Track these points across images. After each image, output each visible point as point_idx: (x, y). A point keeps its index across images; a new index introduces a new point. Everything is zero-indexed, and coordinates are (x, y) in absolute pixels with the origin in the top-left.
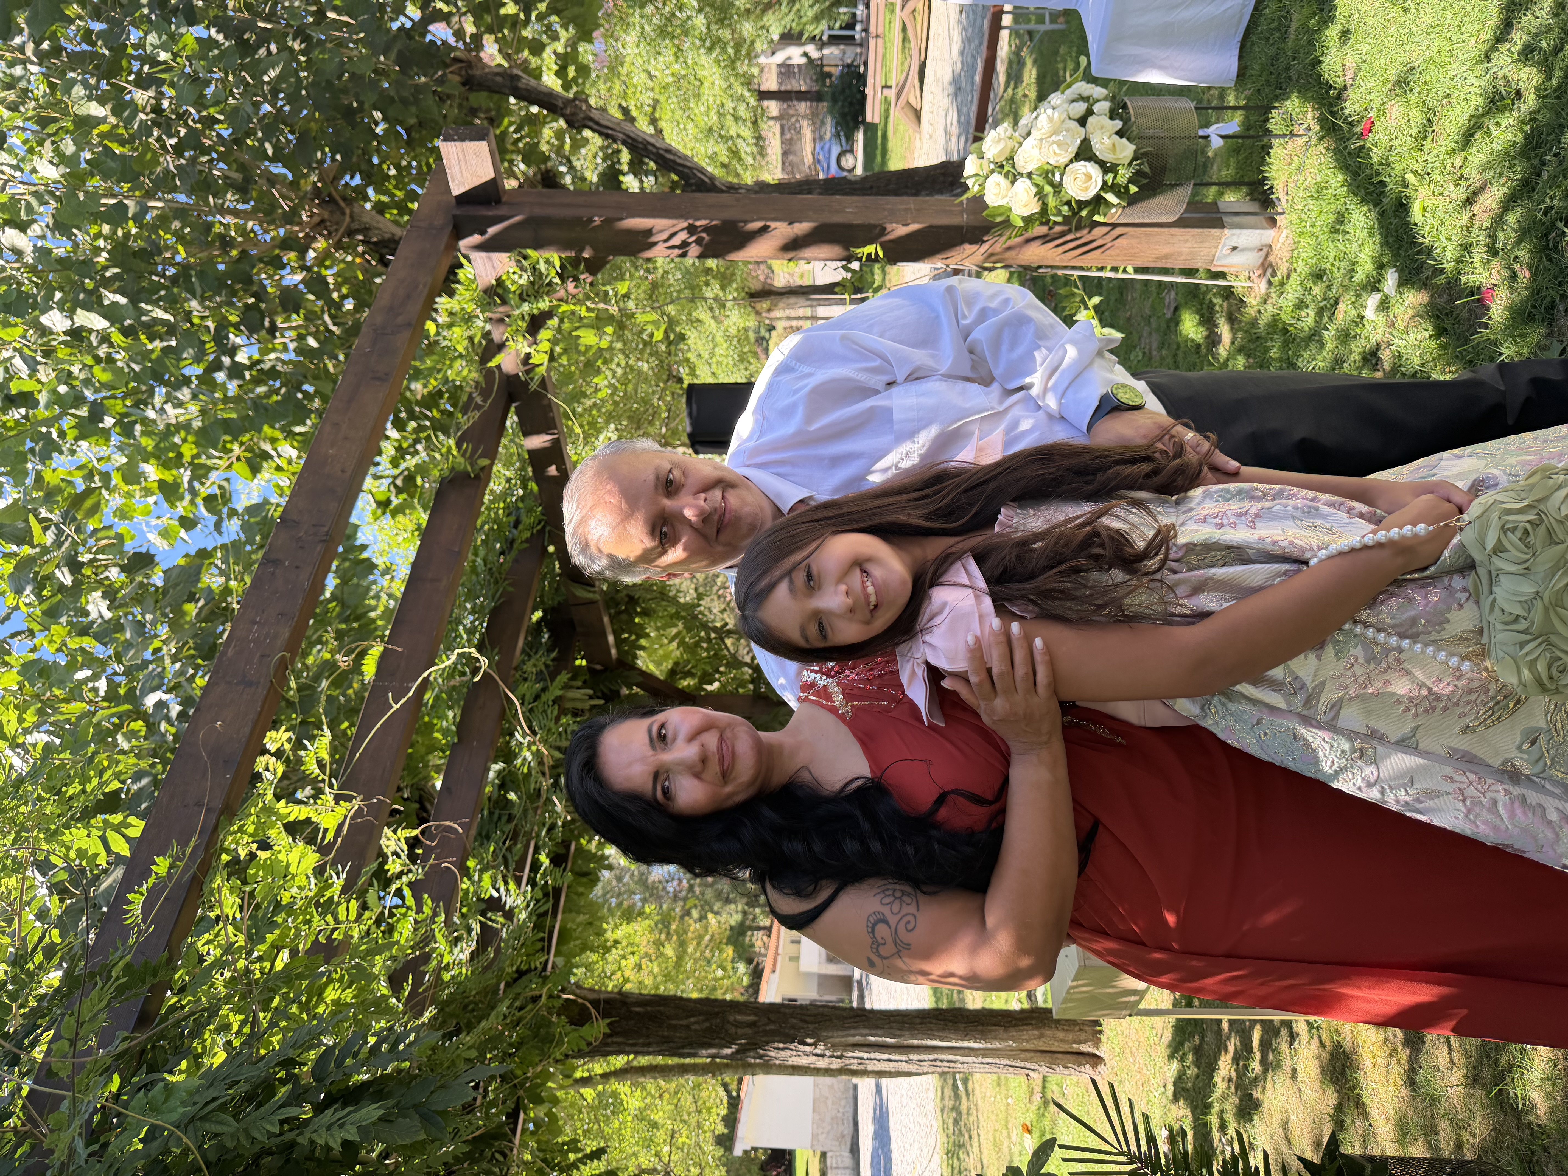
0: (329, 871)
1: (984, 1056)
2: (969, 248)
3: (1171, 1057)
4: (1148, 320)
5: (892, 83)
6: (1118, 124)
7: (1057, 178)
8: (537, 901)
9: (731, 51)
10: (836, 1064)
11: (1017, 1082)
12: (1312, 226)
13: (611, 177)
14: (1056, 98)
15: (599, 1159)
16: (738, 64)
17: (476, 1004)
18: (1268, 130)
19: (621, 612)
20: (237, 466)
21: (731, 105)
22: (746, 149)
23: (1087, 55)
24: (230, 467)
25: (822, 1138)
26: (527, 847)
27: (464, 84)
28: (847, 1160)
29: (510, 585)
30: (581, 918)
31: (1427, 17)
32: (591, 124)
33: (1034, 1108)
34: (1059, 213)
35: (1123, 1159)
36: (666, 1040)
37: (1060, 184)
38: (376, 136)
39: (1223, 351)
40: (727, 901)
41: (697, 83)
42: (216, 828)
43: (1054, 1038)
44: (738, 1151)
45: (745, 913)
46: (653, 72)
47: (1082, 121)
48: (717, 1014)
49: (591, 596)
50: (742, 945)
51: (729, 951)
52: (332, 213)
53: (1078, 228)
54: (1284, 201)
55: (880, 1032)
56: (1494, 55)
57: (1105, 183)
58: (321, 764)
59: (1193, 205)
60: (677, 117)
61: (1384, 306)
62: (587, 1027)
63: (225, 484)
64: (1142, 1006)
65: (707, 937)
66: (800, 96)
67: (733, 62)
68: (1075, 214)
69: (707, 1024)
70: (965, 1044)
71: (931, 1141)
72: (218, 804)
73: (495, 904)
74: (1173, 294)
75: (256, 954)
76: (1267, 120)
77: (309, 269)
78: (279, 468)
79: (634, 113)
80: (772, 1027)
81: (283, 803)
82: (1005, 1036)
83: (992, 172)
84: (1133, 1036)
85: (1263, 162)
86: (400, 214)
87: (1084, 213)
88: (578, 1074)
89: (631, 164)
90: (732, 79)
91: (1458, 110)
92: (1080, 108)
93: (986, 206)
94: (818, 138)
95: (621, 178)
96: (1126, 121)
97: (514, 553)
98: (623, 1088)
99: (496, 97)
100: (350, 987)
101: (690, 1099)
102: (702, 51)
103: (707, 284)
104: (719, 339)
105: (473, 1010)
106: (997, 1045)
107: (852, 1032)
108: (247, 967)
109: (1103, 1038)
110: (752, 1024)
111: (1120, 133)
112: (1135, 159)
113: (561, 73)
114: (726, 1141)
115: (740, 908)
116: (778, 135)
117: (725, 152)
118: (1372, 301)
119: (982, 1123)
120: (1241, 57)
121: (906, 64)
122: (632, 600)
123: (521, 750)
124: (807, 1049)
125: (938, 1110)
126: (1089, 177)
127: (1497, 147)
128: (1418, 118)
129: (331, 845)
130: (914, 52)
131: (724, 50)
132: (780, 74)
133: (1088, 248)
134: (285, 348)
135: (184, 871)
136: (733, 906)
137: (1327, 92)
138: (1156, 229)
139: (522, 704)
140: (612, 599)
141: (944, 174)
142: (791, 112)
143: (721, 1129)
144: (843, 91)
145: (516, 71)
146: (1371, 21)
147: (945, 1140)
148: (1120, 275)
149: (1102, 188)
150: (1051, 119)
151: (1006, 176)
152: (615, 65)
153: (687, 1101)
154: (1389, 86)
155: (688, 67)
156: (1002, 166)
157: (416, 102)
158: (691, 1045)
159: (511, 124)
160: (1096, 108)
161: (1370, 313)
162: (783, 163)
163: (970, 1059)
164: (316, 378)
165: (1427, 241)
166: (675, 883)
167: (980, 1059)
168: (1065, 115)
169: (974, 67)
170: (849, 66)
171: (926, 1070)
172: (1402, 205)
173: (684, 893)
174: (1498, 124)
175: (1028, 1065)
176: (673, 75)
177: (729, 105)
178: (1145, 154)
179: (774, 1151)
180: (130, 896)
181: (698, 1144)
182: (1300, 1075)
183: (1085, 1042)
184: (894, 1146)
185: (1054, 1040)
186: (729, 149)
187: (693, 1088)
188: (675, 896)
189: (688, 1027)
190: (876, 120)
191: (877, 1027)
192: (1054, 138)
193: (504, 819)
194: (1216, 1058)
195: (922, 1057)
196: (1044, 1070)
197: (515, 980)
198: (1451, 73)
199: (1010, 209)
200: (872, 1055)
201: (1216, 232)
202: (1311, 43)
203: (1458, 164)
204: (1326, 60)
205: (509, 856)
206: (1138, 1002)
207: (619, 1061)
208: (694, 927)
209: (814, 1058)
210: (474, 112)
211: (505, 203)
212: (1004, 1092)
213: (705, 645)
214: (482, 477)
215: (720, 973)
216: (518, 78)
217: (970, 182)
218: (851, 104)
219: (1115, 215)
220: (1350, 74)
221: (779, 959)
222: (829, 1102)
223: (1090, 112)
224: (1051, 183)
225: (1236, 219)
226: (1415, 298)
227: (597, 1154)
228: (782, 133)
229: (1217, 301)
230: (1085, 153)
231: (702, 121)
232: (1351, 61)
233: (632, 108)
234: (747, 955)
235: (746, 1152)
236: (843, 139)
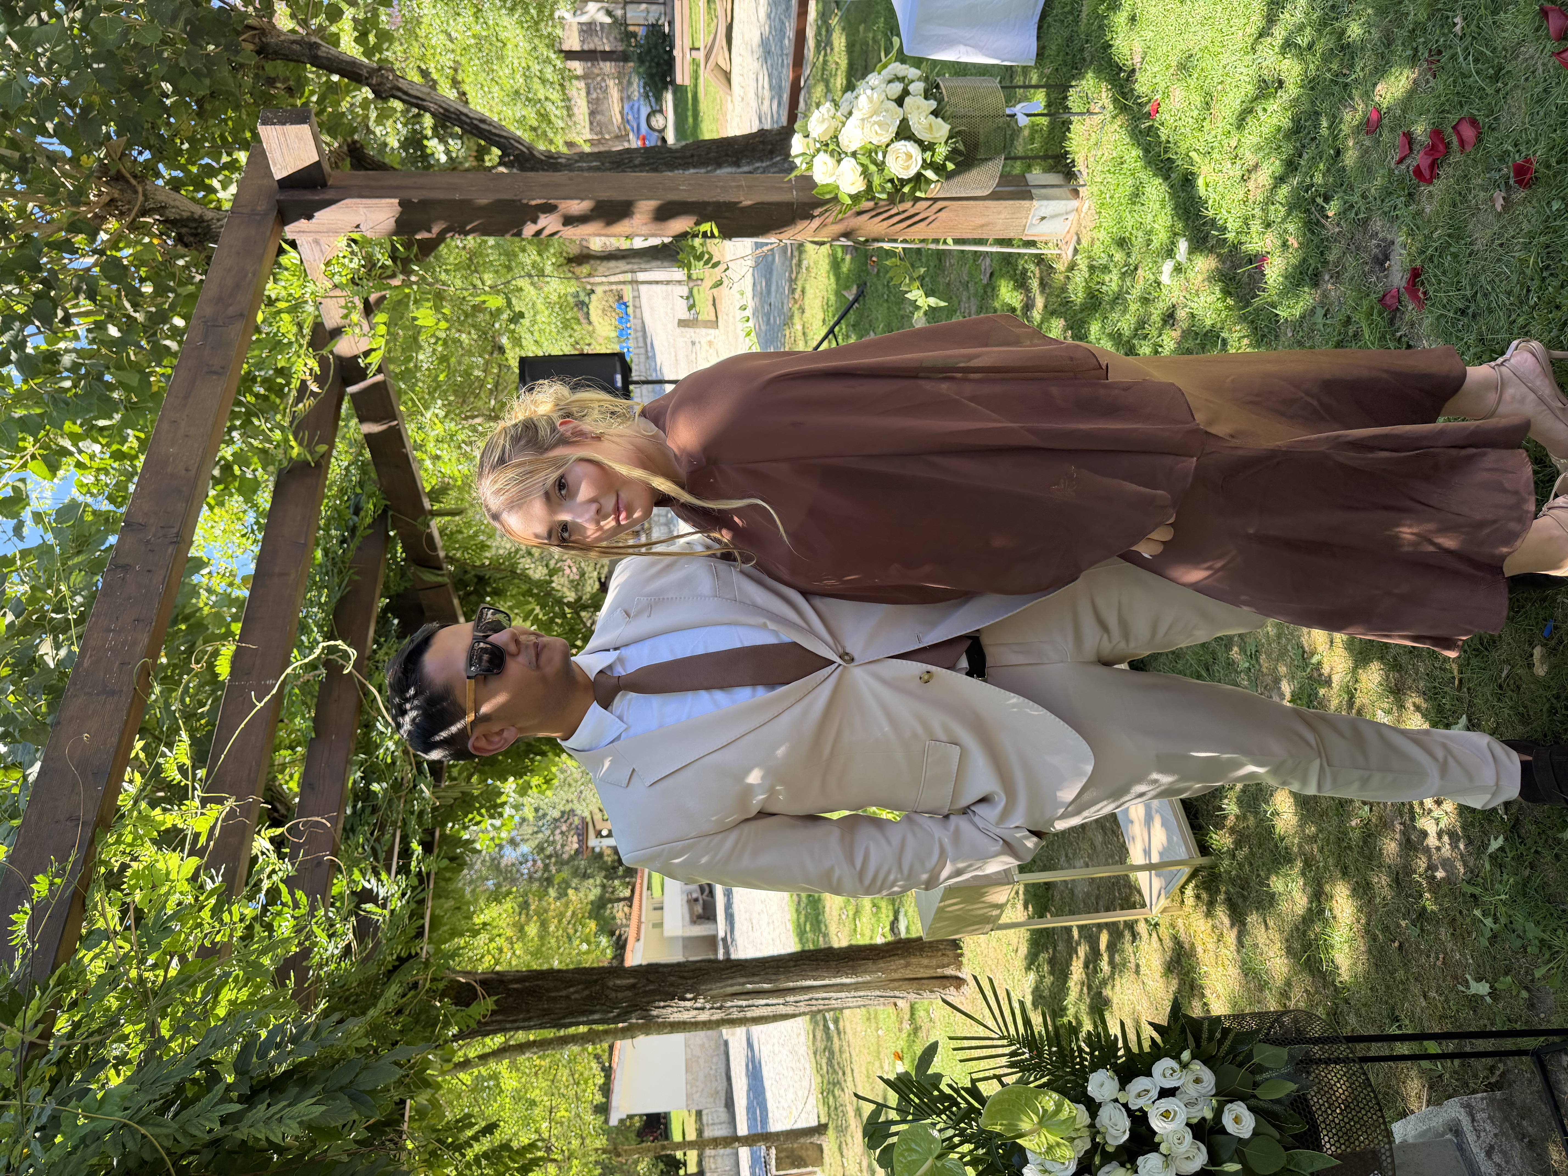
0: (203, 877)
1: (856, 990)
2: (801, 225)
3: (1028, 968)
4: (966, 285)
5: (700, 44)
6: (933, 104)
7: (880, 157)
8: (414, 889)
9: (533, 12)
10: (718, 1015)
11: (886, 1013)
12: (1111, 197)
13: (414, 141)
14: (873, 79)
15: (492, 1133)
16: (542, 25)
17: (357, 995)
18: (1067, 107)
19: (470, 594)
20: (31, 464)
21: (538, 67)
22: (555, 112)
23: (899, 35)
24: (24, 465)
25: (696, 1097)
26: (394, 835)
27: (259, 53)
28: (723, 1115)
29: (356, 573)
30: (451, 903)
31: (1201, 10)
32: (400, 94)
33: (904, 1035)
34: (883, 190)
35: (1005, 1042)
36: (546, 1013)
37: (883, 162)
38: (167, 110)
39: (1037, 315)
40: (585, 876)
41: (500, 44)
42: (92, 842)
43: (920, 965)
44: (614, 1121)
45: (604, 886)
46: (454, 35)
47: (900, 102)
48: (596, 981)
49: (440, 579)
50: (604, 919)
51: (592, 925)
52: (122, 191)
53: (902, 201)
54: (1085, 174)
55: (756, 979)
56: (1259, 47)
57: (924, 160)
58: (182, 769)
59: (1005, 179)
60: (481, 79)
61: (1178, 269)
62: (474, 1006)
63: (20, 485)
64: (1004, 920)
65: (569, 914)
66: (607, 56)
67: (537, 23)
68: (898, 191)
69: (587, 992)
70: (838, 981)
71: (806, 1083)
72: (92, 817)
73: (367, 896)
74: (988, 260)
75: (150, 962)
76: (1066, 98)
77: (102, 253)
78: (79, 465)
79: (435, 76)
80: (651, 987)
81: (158, 810)
82: (874, 968)
83: (818, 151)
84: (992, 955)
85: (1064, 138)
86: (196, 190)
87: (906, 190)
88: (459, 1057)
89: (435, 128)
90: (536, 41)
91: (1231, 95)
92: (897, 88)
93: (815, 185)
94: (625, 98)
95: (425, 142)
96: (940, 101)
97: (357, 541)
98: (502, 1067)
99: (292, 65)
100: (245, 986)
101: (566, 1072)
102: (503, 11)
103: (524, 250)
104: (540, 306)
105: (355, 1002)
106: (867, 978)
107: (730, 982)
108: (140, 976)
109: (964, 960)
110: (633, 987)
111: (935, 113)
112: (950, 137)
113: (361, 39)
114: (603, 1109)
115: (598, 882)
116: (583, 93)
117: (533, 115)
118: (1168, 266)
119: (854, 1058)
120: (1039, 38)
121: (713, 25)
122: (481, 580)
123: (382, 740)
124: (688, 1004)
125: (811, 1052)
126: (909, 156)
127: (1265, 130)
128: (1197, 100)
129: (205, 848)
130: (720, 13)
131: (526, 11)
132: (581, 31)
133: (912, 220)
134: (76, 337)
135: (66, 887)
136: (591, 881)
137: (1118, 74)
138: (972, 202)
139: (380, 692)
140: (461, 580)
141: (763, 142)
142: (596, 71)
143: (599, 1098)
144: (649, 51)
145: (314, 39)
146: (1153, 10)
147: (819, 1079)
148: (941, 247)
149: (922, 167)
150: (870, 100)
151: (832, 155)
152: (412, 24)
153: (564, 1074)
154: (1172, 71)
155: (488, 28)
156: (827, 145)
157: (210, 73)
158: (572, 1014)
159: (312, 93)
160: (911, 88)
161: (1165, 279)
162: (591, 123)
163: (843, 995)
164: (119, 367)
165: (1211, 214)
166: (530, 864)
167: (853, 994)
168: (883, 96)
169: (782, 32)
170: (653, 25)
171: (802, 1010)
172: (1187, 180)
173: (539, 874)
174: (1265, 110)
175: (897, 993)
176: (474, 36)
177: (536, 68)
178: (959, 133)
179: (649, 1116)
180: (14, 917)
181: (578, 1115)
182: (1143, 969)
183: (948, 966)
184: (769, 1095)
185: (921, 967)
186: (538, 113)
187: (569, 1062)
188: (531, 878)
189: (568, 997)
190: (687, 82)
191: (754, 975)
192: (875, 118)
193: (368, 810)
194: (1068, 964)
195: (797, 998)
196: (912, 996)
197: (395, 968)
198: (1224, 62)
199: (838, 187)
200: (750, 1002)
201: (1026, 203)
202: (1101, 27)
203: (1234, 144)
204: (1116, 43)
205: (377, 846)
206: (999, 917)
207: (497, 1041)
208: (553, 905)
209: (695, 1012)
210: (271, 82)
211: (332, 187)
212: (874, 1025)
213: (558, 621)
214: (321, 465)
215: (585, 947)
216: (317, 46)
217: (798, 161)
218: (658, 64)
219: (934, 190)
220: (1137, 59)
221: (643, 926)
222: (702, 1061)
223: (906, 93)
224: (874, 162)
225: (1044, 191)
226: (1204, 264)
227: (490, 1128)
228: (588, 93)
229: (1032, 267)
230: (904, 132)
231: (508, 84)
232: (1138, 47)
233: (432, 70)
234: (608, 928)
235: (622, 1121)
236: (652, 100)
